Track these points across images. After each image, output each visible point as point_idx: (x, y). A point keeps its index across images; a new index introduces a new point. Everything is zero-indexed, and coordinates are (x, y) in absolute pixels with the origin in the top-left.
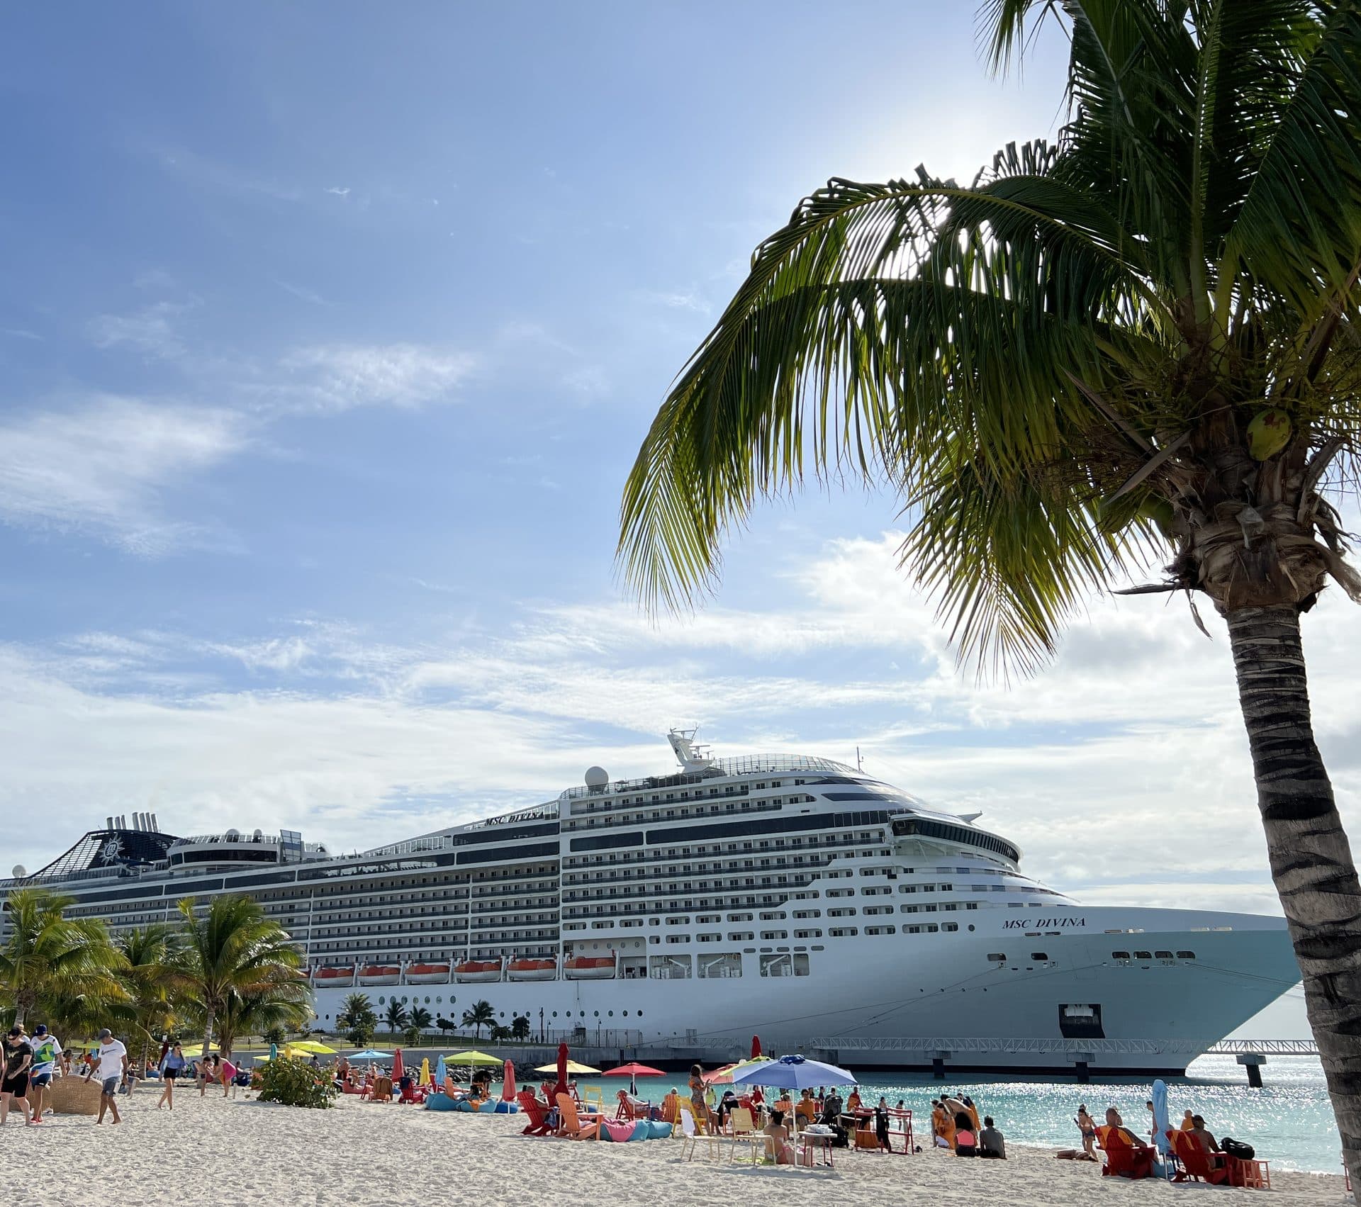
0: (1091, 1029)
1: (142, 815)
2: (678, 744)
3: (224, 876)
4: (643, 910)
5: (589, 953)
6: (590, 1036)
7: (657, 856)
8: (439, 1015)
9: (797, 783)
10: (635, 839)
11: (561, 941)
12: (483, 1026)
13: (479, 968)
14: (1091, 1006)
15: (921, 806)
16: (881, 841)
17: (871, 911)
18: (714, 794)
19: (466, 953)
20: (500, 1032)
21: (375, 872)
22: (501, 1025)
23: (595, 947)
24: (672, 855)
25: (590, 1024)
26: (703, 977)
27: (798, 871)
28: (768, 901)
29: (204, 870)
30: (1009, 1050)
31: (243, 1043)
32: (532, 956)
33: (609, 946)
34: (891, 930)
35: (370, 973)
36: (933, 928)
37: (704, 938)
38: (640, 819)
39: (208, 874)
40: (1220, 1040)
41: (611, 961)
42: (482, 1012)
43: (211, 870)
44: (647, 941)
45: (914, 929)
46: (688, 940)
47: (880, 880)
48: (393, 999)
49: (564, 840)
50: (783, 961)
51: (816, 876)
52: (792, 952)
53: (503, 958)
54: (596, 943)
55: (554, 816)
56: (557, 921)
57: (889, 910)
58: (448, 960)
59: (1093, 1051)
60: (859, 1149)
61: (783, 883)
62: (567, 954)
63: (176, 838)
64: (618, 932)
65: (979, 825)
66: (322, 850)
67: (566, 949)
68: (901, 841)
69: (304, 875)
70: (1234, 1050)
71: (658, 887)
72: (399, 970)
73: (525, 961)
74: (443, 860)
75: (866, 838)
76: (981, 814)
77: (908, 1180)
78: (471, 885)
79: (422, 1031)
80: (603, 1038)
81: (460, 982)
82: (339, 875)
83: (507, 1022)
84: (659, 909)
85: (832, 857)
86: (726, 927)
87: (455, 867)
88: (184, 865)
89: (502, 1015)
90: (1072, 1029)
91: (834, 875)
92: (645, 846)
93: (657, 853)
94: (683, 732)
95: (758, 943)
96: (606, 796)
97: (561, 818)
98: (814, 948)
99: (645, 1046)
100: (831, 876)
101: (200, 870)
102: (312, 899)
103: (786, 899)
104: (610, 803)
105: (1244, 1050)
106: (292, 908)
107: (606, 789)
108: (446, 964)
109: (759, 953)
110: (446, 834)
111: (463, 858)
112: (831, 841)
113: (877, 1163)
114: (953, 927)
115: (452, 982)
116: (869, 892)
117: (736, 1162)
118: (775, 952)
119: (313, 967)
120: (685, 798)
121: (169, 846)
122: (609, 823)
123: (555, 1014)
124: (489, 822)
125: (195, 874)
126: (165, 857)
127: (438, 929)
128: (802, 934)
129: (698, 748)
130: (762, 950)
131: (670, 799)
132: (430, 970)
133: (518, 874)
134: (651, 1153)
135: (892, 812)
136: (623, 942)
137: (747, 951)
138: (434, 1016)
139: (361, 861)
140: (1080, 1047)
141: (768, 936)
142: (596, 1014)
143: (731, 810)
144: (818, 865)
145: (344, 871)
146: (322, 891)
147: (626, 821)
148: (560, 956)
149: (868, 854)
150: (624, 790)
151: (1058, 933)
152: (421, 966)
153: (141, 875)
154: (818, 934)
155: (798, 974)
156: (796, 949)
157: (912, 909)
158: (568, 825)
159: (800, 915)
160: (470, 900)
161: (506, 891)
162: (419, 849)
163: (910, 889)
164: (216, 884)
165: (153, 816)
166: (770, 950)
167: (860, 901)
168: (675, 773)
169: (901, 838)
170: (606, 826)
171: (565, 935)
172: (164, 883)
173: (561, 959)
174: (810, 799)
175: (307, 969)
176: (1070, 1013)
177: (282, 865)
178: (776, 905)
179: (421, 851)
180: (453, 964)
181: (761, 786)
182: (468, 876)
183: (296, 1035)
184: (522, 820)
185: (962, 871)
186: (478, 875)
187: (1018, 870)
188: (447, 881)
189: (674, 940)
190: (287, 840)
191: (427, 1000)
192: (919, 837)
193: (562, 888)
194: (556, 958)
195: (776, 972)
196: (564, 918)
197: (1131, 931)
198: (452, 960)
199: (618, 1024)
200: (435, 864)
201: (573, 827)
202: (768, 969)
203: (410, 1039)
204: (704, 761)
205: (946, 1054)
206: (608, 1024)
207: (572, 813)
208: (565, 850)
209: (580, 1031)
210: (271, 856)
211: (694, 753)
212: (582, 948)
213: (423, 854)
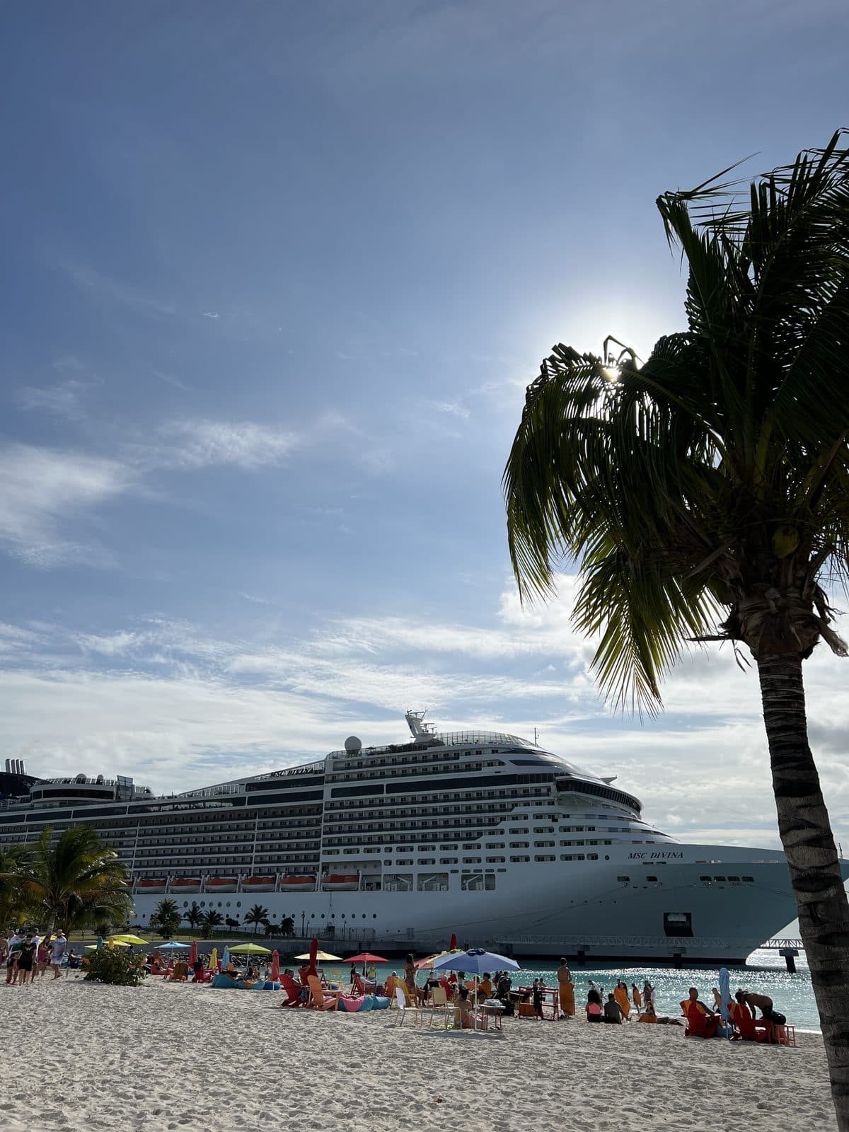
0: (682, 930)
1: (13, 761)
2: (412, 721)
3: (72, 809)
4: (381, 841)
5: (340, 872)
6: (337, 932)
7: (393, 802)
8: (227, 916)
9: (493, 752)
10: (378, 789)
11: (320, 863)
12: (260, 925)
13: (260, 881)
14: (685, 914)
15: (577, 771)
16: (548, 795)
17: (539, 844)
18: (436, 758)
19: (250, 870)
20: (273, 929)
21: (186, 809)
22: (272, 923)
23: (345, 867)
24: (404, 802)
25: (338, 924)
26: (421, 890)
27: (491, 815)
28: (469, 836)
29: (58, 804)
30: (630, 945)
31: (78, 935)
32: (299, 874)
33: (355, 867)
34: (553, 858)
35: (178, 884)
36: (581, 858)
37: (423, 862)
38: (383, 776)
39: (60, 807)
40: (769, 939)
41: (356, 878)
42: (258, 915)
43: (62, 804)
44: (383, 863)
45: (568, 858)
46: (412, 863)
47: (546, 823)
48: (194, 903)
49: (327, 789)
50: (478, 879)
51: (503, 819)
52: (484, 873)
53: (278, 874)
54: (345, 864)
55: (321, 772)
56: (319, 848)
57: (552, 844)
58: (236, 875)
59: (686, 946)
60: (522, 1017)
61: (480, 823)
62: (324, 873)
63: (37, 779)
64: (362, 856)
65: (615, 785)
66: (148, 791)
67: (324, 869)
68: (562, 795)
69: (133, 810)
70: (778, 946)
71: (392, 824)
72: (200, 881)
73: (293, 877)
74: (238, 801)
75: (538, 793)
76: (616, 778)
77: (552, 1040)
78: (257, 820)
79: (215, 927)
80: (347, 934)
81: (245, 891)
82: (159, 811)
83: (277, 922)
84: (392, 840)
85: (515, 805)
86: (439, 854)
87: (247, 807)
88: (43, 799)
89: (275, 916)
90: (673, 930)
91: (516, 818)
92: (385, 795)
93: (393, 799)
94: (416, 714)
95: (461, 866)
96: (359, 758)
97: (327, 773)
98: (500, 870)
99: (376, 940)
100: (513, 819)
101: (55, 804)
102: (138, 828)
103: (482, 835)
104: (362, 763)
105: (784, 946)
106: (122, 834)
107: (359, 753)
108: (235, 878)
109: (461, 873)
110: (240, 782)
111: (253, 800)
112: (514, 794)
113: (533, 1027)
114: (595, 857)
115: (239, 892)
116: (539, 830)
117: (434, 1027)
118: (472, 873)
119: (135, 878)
120: (415, 761)
121: (32, 785)
122: (360, 777)
123: (313, 916)
124: (273, 774)
125: (51, 807)
126: (28, 793)
127: (231, 853)
128: (491, 860)
129: (426, 725)
130: (463, 871)
131: (405, 761)
132: (222, 883)
133: (292, 814)
134: (373, 1020)
135: (557, 775)
136: (365, 864)
137: (453, 872)
138: (224, 916)
139: (176, 801)
140: (676, 943)
141: (468, 861)
142: (343, 916)
143: (446, 770)
144: (505, 810)
145: (163, 808)
146: (146, 822)
147: (373, 777)
148: (319, 873)
149: (539, 803)
150: (372, 754)
151: (665, 863)
152: (216, 879)
153: (9, 806)
154: (503, 860)
155: (488, 888)
156: (487, 871)
157: (567, 843)
158: (330, 778)
159: (491, 846)
160: (256, 832)
161: (283, 825)
163: (567, 829)
164: (67, 815)
165: (21, 762)
166: (469, 871)
167: (532, 837)
168: (409, 742)
169: (562, 793)
170: (358, 780)
171: (324, 859)
172: (26, 813)
173: (320, 875)
174: (501, 764)
175: (131, 880)
176: (671, 919)
177: (118, 802)
178: (474, 839)
179: (221, 794)
180: (241, 878)
181: (468, 754)
182: (256, 814)
183: (119, 930)
184: (297, 774)
185: (603, 817)
186: (263, 813)
187: (640, 818)
188: (239, 817)
189: (401, 863)
190: (122, 783)
191: (220, 905)
192: (574, 793)
193: (323, 824)
194: (316, 875)
195: (472, 887)
196: (323, 846)
197: (713, 862)
198: (240, 875)
199: (358, 923)
200: (231, 805)
201: (334, 780)
202: (467, 885)
203: (205, 933)
204: (430, 734)
205: (587, 947)
206: (352, 924)
207: (334, 770)
208: (327, 797)
209: (331, 929)
210: (107, 795)
211: (423, 728)
212: (335, 868)
213: (223, 797)
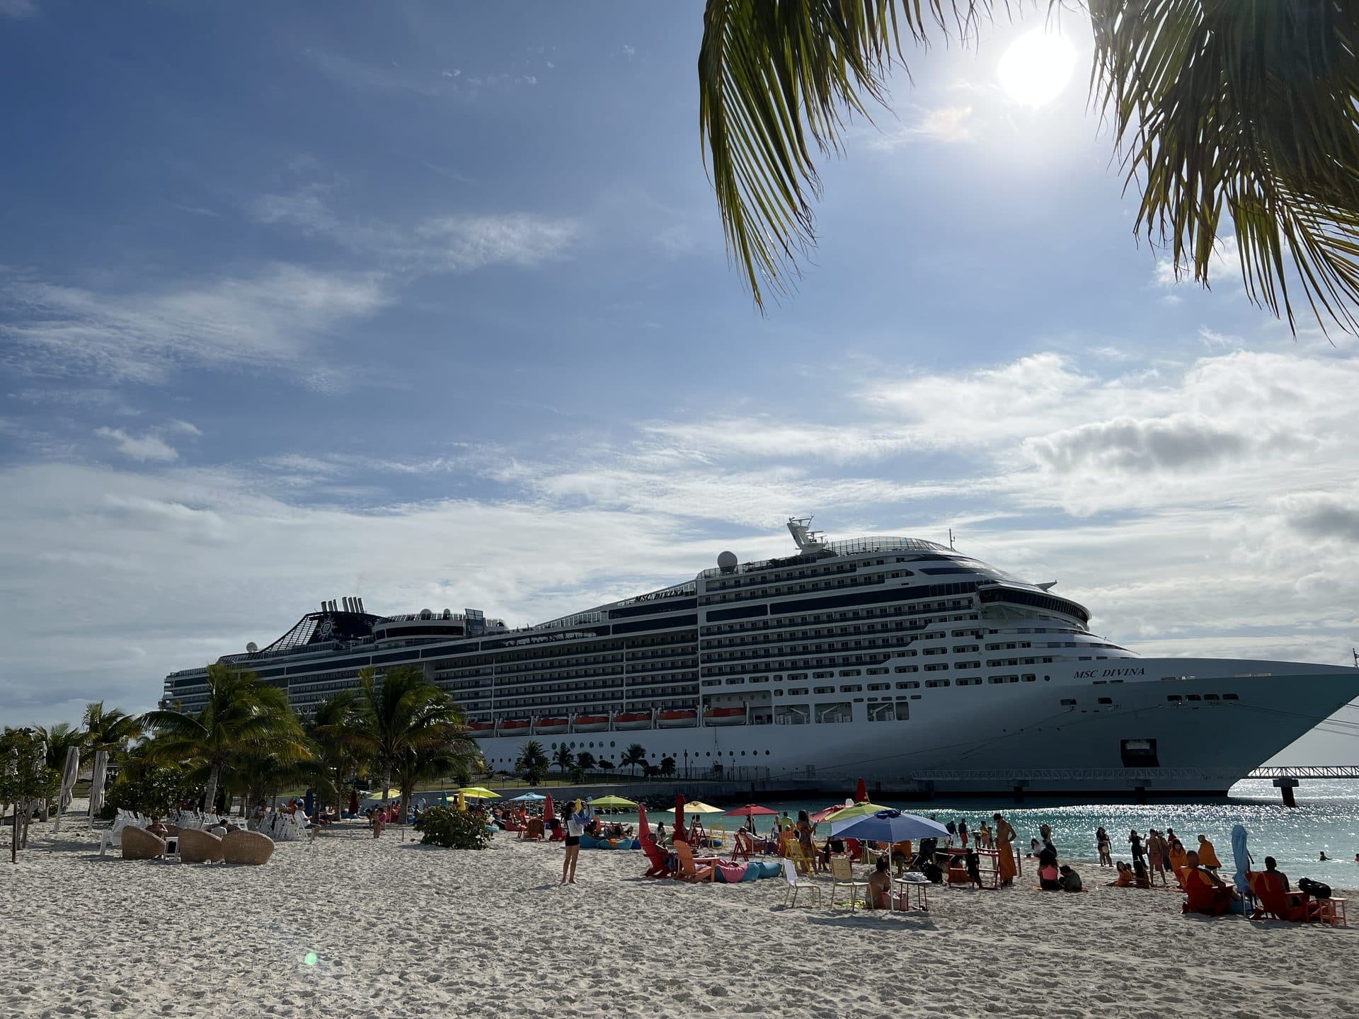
0: (1148, 759)
1: (350, 599)
2: (796, 530)
3: (420, 648)
4: (768, 668)
5: (724, 704)
6: (725, 772)
7: (780, 624)
8: (601, 757)
9: (898, 561)
10: (761, 610)
11: (700, 695)
12: (637, 766)
13: (633, 718)
14: (1148, 741)
15: (1005, 577)
16: (969, 607)
17: (961, 666)
18: (827, 572)
19: (622, 706)
20: (651, 771)
21: (544, 641)
22: (651, 765)
23: (729, 699)
24: (792, 623)
25: (726, 762)
26: (820, 722)
27: (899, 634)
28: (874, 660)
29: (404, 643)
30: (1078, 778)
31: (438, 784)
32: (677, 708)
33: (741, 699)
34: (978, 681)
35: (544, 724)
36: (1014, 679)
37: (820, 690)
38: (765, 594)
39: (408, 646)
40: (1257, 767)
41: (743, 711)
42: (636, 753)
43: (409, 643)
44: (773, 694)
45: (998, 680)
46: (807, 692)
47: (969, 640)
48: (563, 746)
49: (701, 612)
50: (886, 708)
51: (914, 638)
52: (894, 701)
53: (653, 709)
54: (729, 696)
55: (692, 593)
56: (697, 679)
57: (977, 665)
58: (607, 712)
59: (1151, 778)
61: (886, 644)
62: (706, 706)
63: (379, 617)
64: (748, 686)
65: (1054, 592)
66: (501, 624)
67: (705, 702)
68: (987, 607)
69: (486, 645)
70: (1271, 775)
71: (780, 649)
72: (567, 721)
73: (671, 712)
74: (601, 631)
75: (957, 605)
76: (1056, 583)
78: (625, 651)
79: (587, 771)
80: (736, 772)
81: (618, 729)
82: (515, 645)
83: (656, 762)
84: (782, 667)
85: (928, 621)
86: (837, 681)
87: (611, 636)
88: (386, 639)
89: (653, 756)
90: (1131, 759)
91: (929, 636)
92: (769, 616)
93: (779, 621)
94: (800, 521)
95: (866, 694)
96: (735, 575)
97: (698, 595)
98: (913, 697)
99: (772, 779)
100: (927, 638)
101: (400, 643)
102: (494, 665)
103: (889, 658)
104: (739, 581)
105: (1280, 775)
106: (477, 673)
107: (735, 570)
108: (605, 715)
109: (866, 702)
110: (602, 609)
111: (618, 629)
112: (927, 608)
114: (1031, 678)
115: (612, 730)
116: (960, 650)
118: (880, 701)
119: (496, 720)
120: (802, 575)
121: (374, 624)
122: (738, 598)
123: (697, 754)
124: (638, 599)
125: (396, 647)
126: (371, 634)
127: (599, 687)
128: (903, 686)
129: (813, 533)
130: (869, 700)
131: (790, 577)
132: (593, 721)
133: (663, 642)
135: (980, 583)
136: (752, 695)
137: (856, 700)
138: (598, 760)
139: (533, 633)
140: (1138, 774)
141: (874, 687)
142: (731, 754)
143: (841, 584)
144: (917, 628)
145: (519, 642)
146: (502, 658)
147: (753, 596)
148: (700, 707)
149: (958, 618)
150: (750, 570)
151: (1121, 681)
152: (585, 717)
153: (352, 648)
154: (917, 685)
155: (900, 718)
156: (898, 698)
157: (996, 663)
158: (704, 601)
159: (901, 670)
160: (625, 663)
161: (654, 655)
162: (581, 622)
163: (995, 647)
164: (414, 655)
165: (360, 600)
166: (876, 699)
167: (951, 658)
168: (794, 555)
169: (987, 604)
170: (736, 600)
171: (704, 690)
172: (371, 655)
173: (701, 709)
174: (909, 574)
175: (492, 722)
176: (1130, 747)
177: (468, 638)
178: (880, 662)
179: (582, 623)
180: (612, 715)
181: (867, 564)
182: (623, 644)
183: (482, 776)
184: (665, 596)
185: (1039, 631)
186: (630, 643)
187: (1087, 629)
188: (605, 648)
189: (794, 692)
190: (472, 617)
191: (592, 745)
192: (1002, 603)
193: (700, 652)
194: (697, 709)
195: (881, 717)
196: (703, 676)
197: (1184, 678)
198: (611, 712)
199: (750, 761)
200: (595, 635)
201: (708, 602)
202: (875, 715)
203: (575, 777)
204: (818, 544)
205: (1024, 782)
206: (741, 762)
207: (707, 591)
208: (702, 621)
209: (718, 768)
210: (458, 630)
211: (810, 538)
212: (718, 700)
213: (584, 626)
